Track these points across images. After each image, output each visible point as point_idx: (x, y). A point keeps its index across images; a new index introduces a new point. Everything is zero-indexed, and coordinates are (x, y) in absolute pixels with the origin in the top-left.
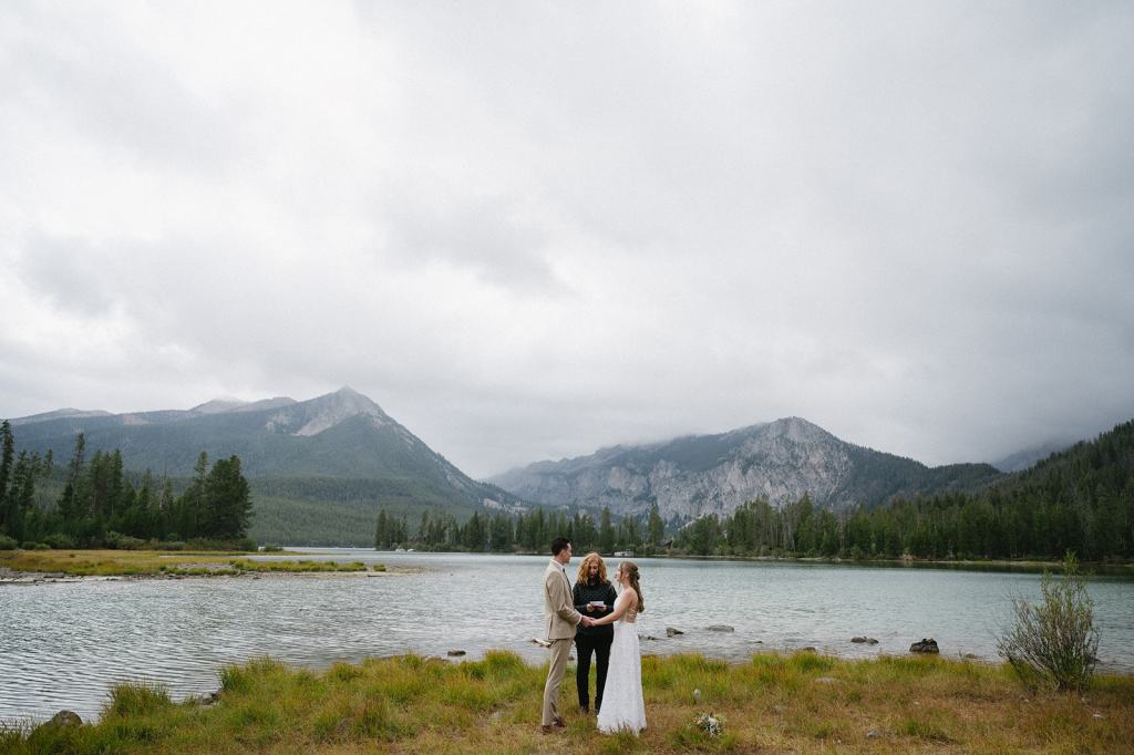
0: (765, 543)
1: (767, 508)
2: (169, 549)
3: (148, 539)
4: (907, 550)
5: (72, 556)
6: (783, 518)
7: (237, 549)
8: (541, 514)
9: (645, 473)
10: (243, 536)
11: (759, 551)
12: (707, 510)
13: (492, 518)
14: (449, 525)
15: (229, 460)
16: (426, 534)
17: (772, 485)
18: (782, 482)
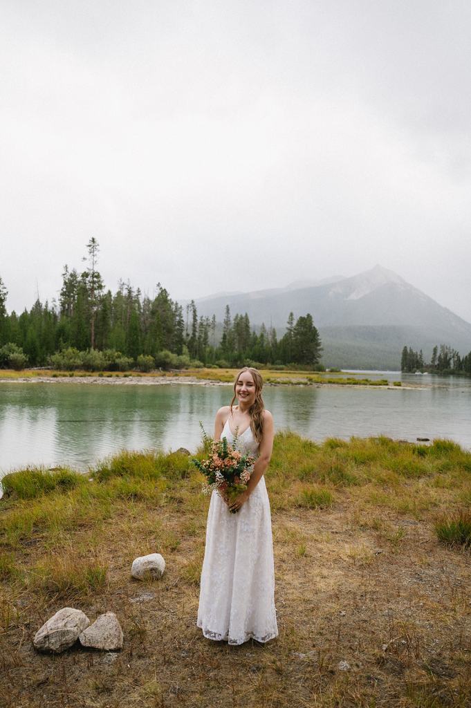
2: (277, 369)
3: (266, 364)
5: (227, 372)
7: (314, 371)
10: (317, 363)
14: (453, 357)
15: (306, 317)
16: (437, 363)
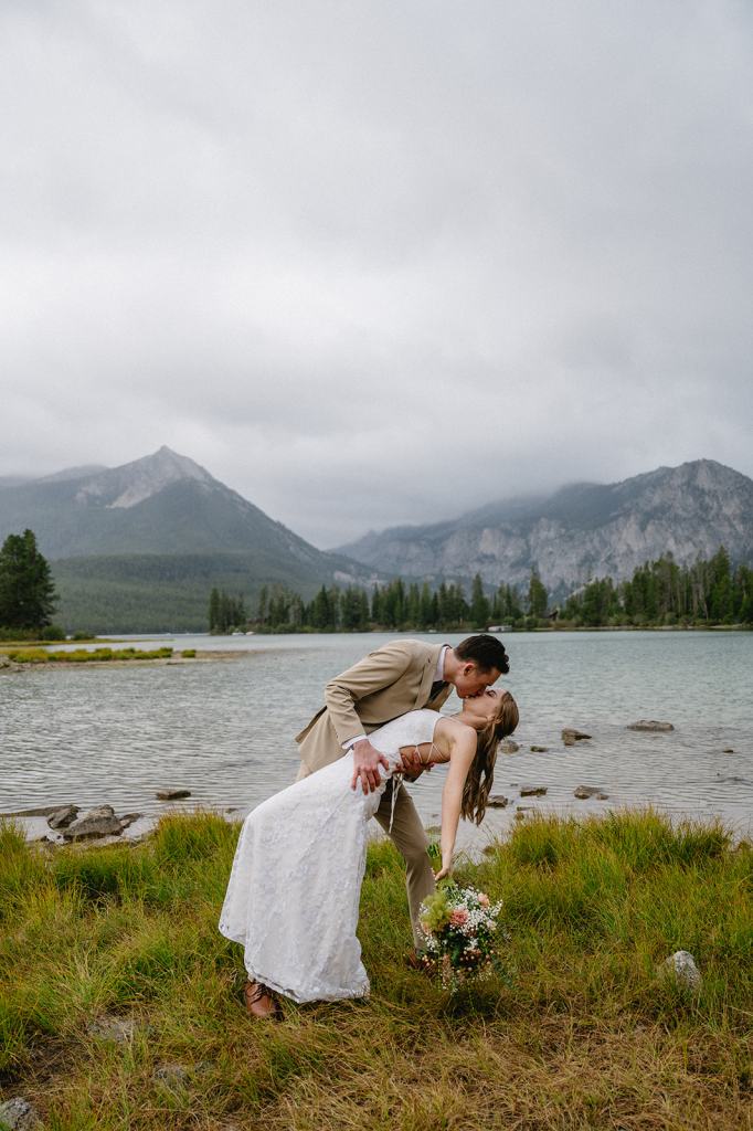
0: (671, 610)
1: (673, 568)
6: (693, 580)
7: (41, 639)
8: (400, 586)
9: (524, 533)
10: (48, 624)
11: (663, 619)
12: (599, 575)
13: (342, 593)
14: (293, 603)
15: (22, 536)
16: (267, 614)
17: (677, 541)
18: (689, 539)
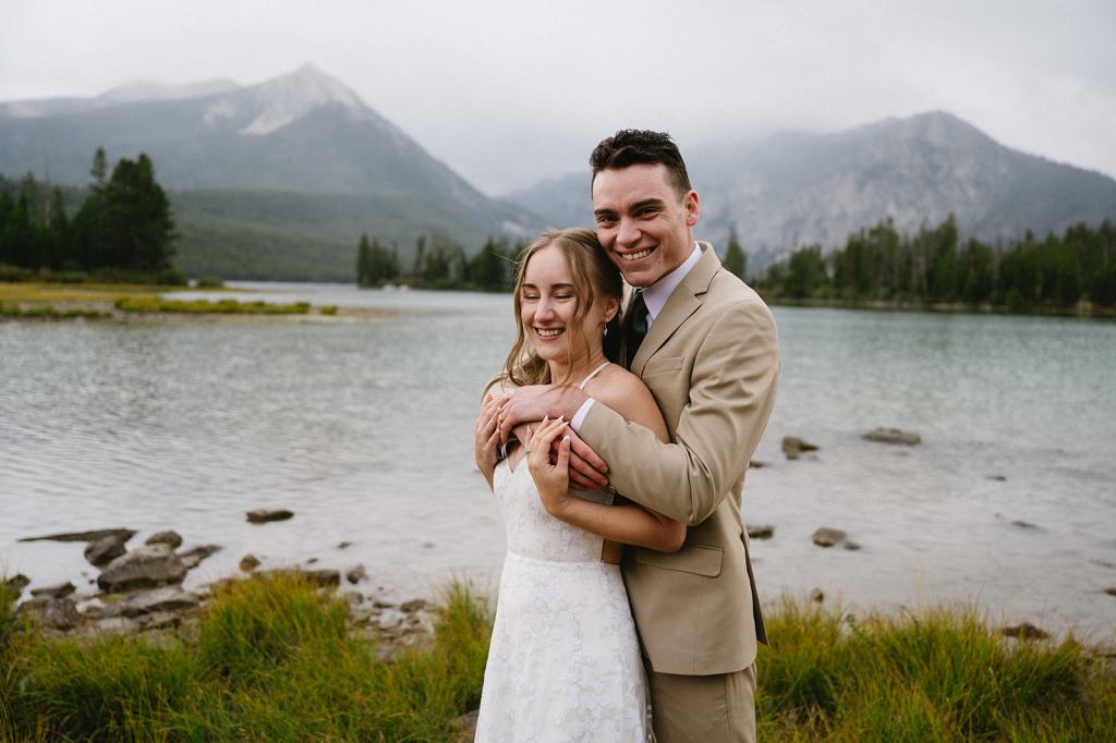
0: (886, 284)
1: (892, 236)
2: (66, 282)
3: (36, 268)
4: (1084, 295)
6: (914, 252)
7: (159, 284)
10: (168, 266)
11: (876, 296)
12: (807, 240)
13: (513, 246)
14: (454, 256)
15: (136, 161)
16: (424, 267)
17: (899, 205)
18: (911, 203)
